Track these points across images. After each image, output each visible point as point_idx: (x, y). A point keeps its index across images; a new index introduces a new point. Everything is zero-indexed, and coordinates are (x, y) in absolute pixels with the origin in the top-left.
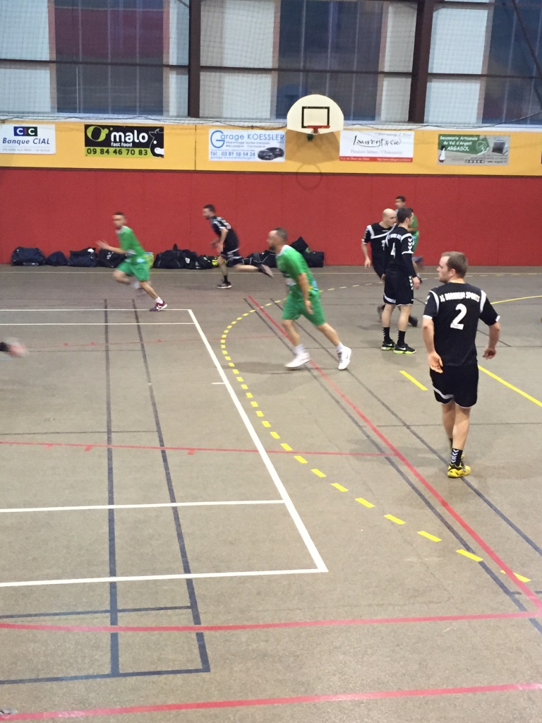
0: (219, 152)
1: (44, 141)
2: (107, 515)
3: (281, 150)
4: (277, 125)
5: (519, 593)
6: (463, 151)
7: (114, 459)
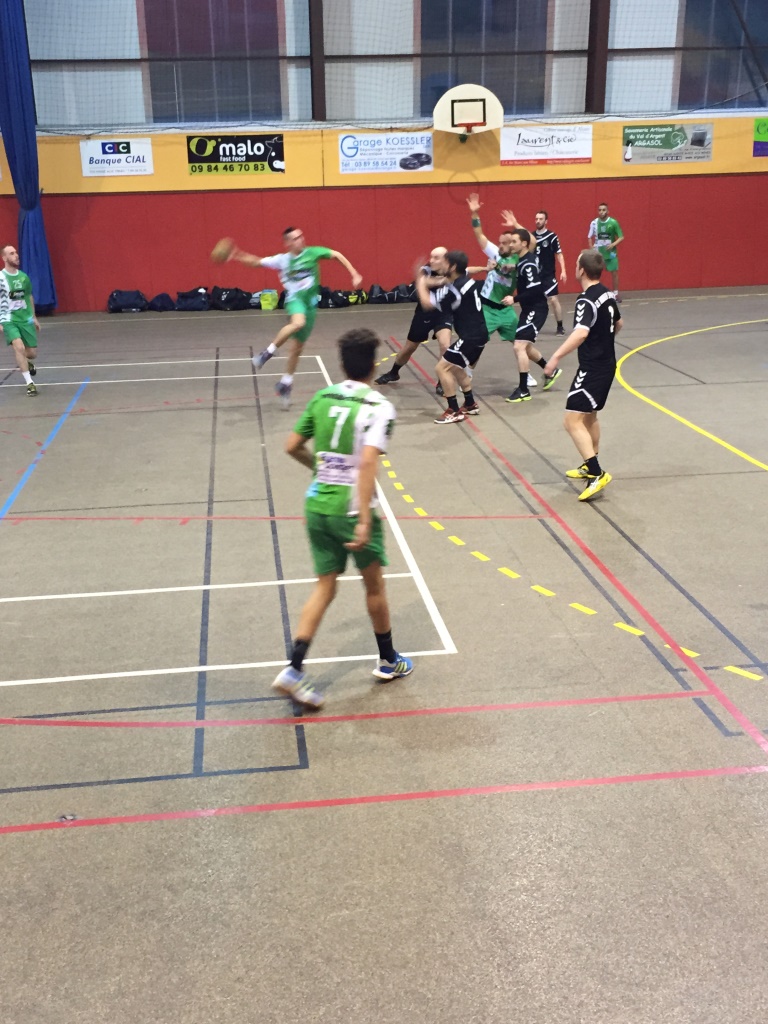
0: (352, 163)
1: (138, 159)
2: (202, 597)
3: (427, 156)
4: (421, 125)
5: (684, 670)
6: (654, 147)
7: (214, 532)
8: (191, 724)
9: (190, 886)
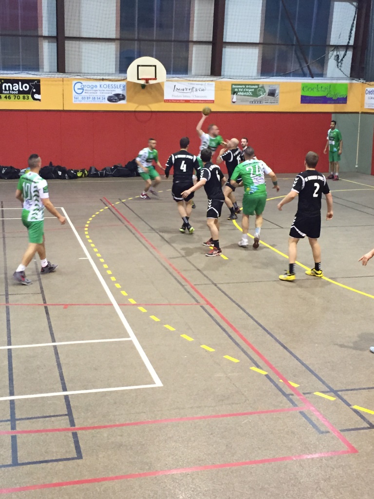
0: (80, 98)
2: (7, 353)
3: (123, 95)
4: (120, 78)
5: (292, 395)
6: (248, 96)
7: (10, 313)
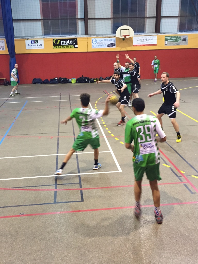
1: (40, 45)
3: (114, 44)
4: (113, 36)
5: (181, 176)
6: (173, 41)
7: (59, 140)
8: (53, 190)
9: (53, 232)
